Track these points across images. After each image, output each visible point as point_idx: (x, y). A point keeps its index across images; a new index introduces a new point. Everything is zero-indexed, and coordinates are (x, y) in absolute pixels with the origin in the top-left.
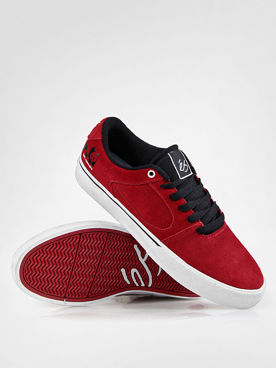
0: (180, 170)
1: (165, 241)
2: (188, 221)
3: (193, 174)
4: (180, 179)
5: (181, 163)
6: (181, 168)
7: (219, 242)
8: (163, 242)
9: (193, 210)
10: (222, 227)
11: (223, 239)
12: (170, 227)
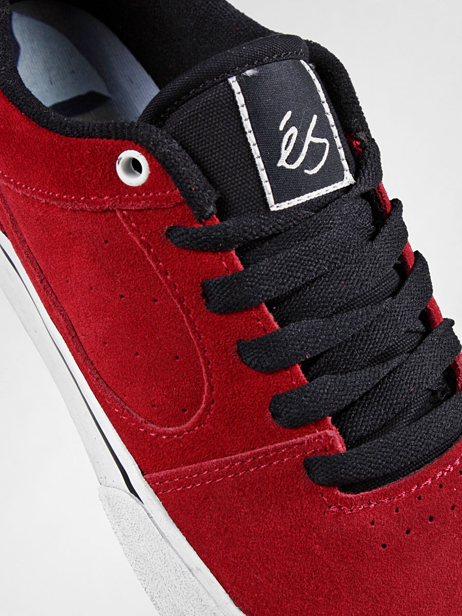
0: (282, 163)
1: (161, 480)
2: (274, 416)
3: (353, 181)
4: (274, 208)
5: (294, 131)
6: (285, 154)
7: (408, 532)
8: (151, 482)
9: (305, 370)
10: (449, 452)
11: (431, 519)
12: (188, 424)
